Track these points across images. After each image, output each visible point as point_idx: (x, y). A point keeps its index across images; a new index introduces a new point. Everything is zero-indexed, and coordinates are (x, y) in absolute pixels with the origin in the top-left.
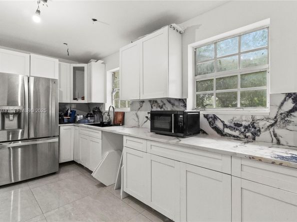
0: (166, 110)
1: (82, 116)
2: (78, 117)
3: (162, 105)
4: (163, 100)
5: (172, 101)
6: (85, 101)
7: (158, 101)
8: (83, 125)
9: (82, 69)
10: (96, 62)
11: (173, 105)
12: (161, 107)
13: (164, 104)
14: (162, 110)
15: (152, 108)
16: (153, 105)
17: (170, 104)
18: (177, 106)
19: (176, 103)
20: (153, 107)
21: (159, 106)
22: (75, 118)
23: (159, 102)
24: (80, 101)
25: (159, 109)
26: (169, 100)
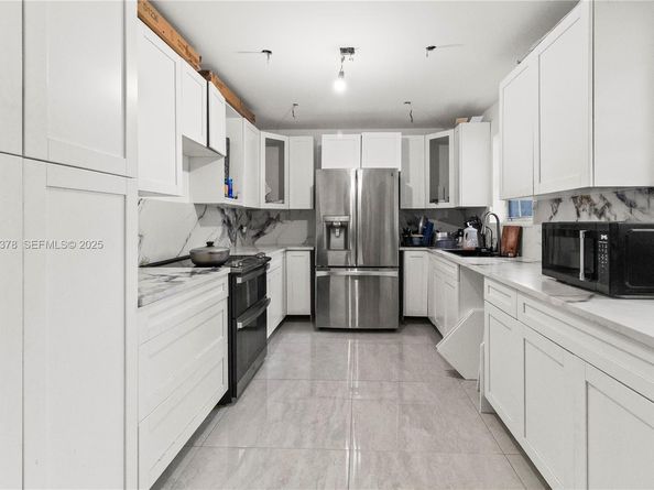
0: (613, 220)
1: (446, 234)
2: (439, 235)
3: (603, 208)
4: (604, 193)
5: (629, 196)
6: (451, 205)
7: (592, 197)
8: (440, 251)
9: (445, 141)
10: (468, 121)
11: (632, 205)
12: (601, 214)
13: (608, 205)
14: (603, 220)
15: (578, 215)
16: (581, 209)
17: (624, 205)
18: (642, 210)
19: (641, 201)
20: (581, 213)
21: (596, 210)
22: (433, 236)
23: (595, 198)
24: (442, 205)
25: (595, 219)
26: (621, 194)
